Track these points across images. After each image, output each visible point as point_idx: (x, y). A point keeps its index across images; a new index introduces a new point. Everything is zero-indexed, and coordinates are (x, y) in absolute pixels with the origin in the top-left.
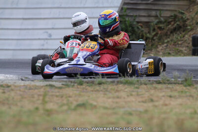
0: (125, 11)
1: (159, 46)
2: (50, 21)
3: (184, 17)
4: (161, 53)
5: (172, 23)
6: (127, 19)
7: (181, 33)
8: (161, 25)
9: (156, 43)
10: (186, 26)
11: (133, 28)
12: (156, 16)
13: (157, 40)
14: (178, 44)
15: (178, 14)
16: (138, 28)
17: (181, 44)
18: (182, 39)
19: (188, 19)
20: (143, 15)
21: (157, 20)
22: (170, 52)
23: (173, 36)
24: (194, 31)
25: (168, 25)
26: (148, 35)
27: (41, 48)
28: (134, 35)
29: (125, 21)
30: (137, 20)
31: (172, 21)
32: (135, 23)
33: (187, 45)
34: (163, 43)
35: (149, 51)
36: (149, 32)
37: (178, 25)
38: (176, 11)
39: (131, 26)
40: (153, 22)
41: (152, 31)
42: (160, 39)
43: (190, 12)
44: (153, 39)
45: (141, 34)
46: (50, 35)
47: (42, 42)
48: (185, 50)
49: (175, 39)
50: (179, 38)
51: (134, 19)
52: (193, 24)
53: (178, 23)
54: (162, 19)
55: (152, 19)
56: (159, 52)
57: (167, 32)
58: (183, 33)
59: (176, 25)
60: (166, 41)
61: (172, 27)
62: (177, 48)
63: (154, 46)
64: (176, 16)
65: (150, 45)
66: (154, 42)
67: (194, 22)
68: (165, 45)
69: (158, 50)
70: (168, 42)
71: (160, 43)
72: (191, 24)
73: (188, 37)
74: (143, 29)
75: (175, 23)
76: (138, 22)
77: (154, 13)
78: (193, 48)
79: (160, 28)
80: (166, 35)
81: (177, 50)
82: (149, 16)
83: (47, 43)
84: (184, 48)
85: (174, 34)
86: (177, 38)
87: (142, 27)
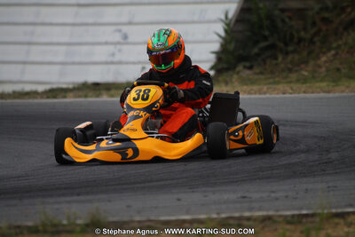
1: (321, 55)
4: (324, 69)
5: (349, 10)
8: (326, 15)
9: (317, 51)
11: (273, 21)
13: (318, 44)
16: (283, 21)
21: (319, 6)
23: (349, 35)
26: (302, 34)
27: (110, 59)
28: (276, 35)
29: (258, 9)
30: (282, 5)
31: (347, 6)
32: (277, 12)
34: (329, 50)
35: (303, 66)
36: (305, 29)
40: (312, 9)
41: (309, 27)
42: (324, 41)
44: (312, 42)
45: (288, 33)
46: (125, 37)
47: (111, 48)
49: (351, 41)
51: (276, 5)
55: (311, 3)
56: (320, 67)
57: (337, 28)
59: (353, 14)
60: (334, 45)
61: (347, 19)
63: (314, 55)
65: (305, 53)
66: (312, 47)
68: (333, 52)
69: (319, 62)
70: (339, 47)
71: (324, 50)
74: (292, 23)
75: (352, 11)
76: (283, 10)
79: (325, 20)
83: (120, 51)
87: (290, 18)
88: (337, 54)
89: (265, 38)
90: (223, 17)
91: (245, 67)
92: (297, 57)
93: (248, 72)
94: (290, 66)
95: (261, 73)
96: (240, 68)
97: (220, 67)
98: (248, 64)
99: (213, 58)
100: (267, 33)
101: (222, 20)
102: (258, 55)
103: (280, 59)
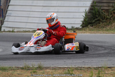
0: (95, 3)
6: (96, 8)
9: (112, 22)
11: (99, 13)
12: (113, 6)
16: (102, 13)
20: (105, 5)
21: (113, 9)
26: (108, 17)
28: (100, 17)
29: (95, 9)
32: (100, 10)
35: (107, 26)
36: (108, 15)
39: (98, 11)
40: (111, 9)
41: (110, 15)
42: (114, 19)
44: (110, 19)
45: (104, 16)
51: (100, 8)
55: (110, 8)
56: (112, 26)
63: (111, 23)
65: (108, 22)
66: (111, 21)
69: (112, 25)
71: (114, 22)
74: (105, 13)
76: (102, 10)
77: (111, 4)
79: (114, 13)
82: (109, 6)
87: (104, 12)
89: (97, 18)
90: (85, 11)
91: (90, 26)
92: (106, 23)
93: (91, 27)
94: (104, 26)
95: (95, 28)
96: (89, 26)
97: (83, 25)
98: (91, 25)
99: (81, 23)
100: (97, 16)
101: (84, 12)
102: (94, 22)
103: (101, 24)
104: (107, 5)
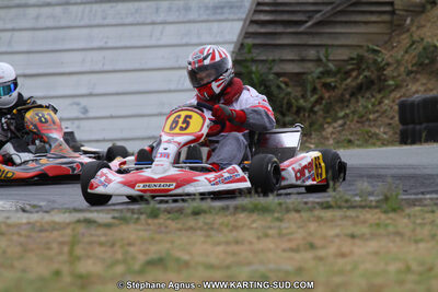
0: (250, 52)
1: (326, 126)
2: (85, 78)
3: (379, 60)
4: (331, 142)
5: (354, 74)
6: (254, 68)
7: (373, 96)
8: (329, 80)
9: (321, 120)
10: (385, 80)
11: (266, 87)
12: (318, 61)
13: (321, 113)
14: (368, 120)
15: (366, 54)
16: (279, 87)
17: (375, 120)
18: (377, 108)
19: (388, 64)
20: (290, 57)
21: (321, 69)
22: (352, 138)
23: (358, 102)
24: (403, 90)
25: (345, 79)
26: (302, 102)
29: (250, 73)
30: (276, 69)
31: (353, 70)
32: (271, 77)
33: (387, 121)
34: (335, 120)
36: (303, 96)
37: (366, 77)
38: (361, 47)
39: (264, 83)
40: (312, 72)
41: (309, 94)
42: (327, 111)
43: (393, 47)
44: (312, 111)
45: (285, 101)
46: (86, 111)
47: (67, 124)
48: (385, 133)
49: (361, 109)
50: (370, 106)
51: (271, 69)
52: (399, 75)
53: (366, 73)
54: (331, 66)
55: (310, 66)
56: (327, 139)
57: (342, 95)
58: (379, 96)
59: (361, 77)
60: (341, 114)
61: (354, 84)
62: (367, 128)
63: (316, 127)
64: (361, 59)
65: (307, 124)
66: (314, 117)
67: (402, 69)
68: (340, 122)
69: (324, 133)
70: (346, 116)
71: (329, 120)
72: (395, 74)
73: (390, 104)
74: (289, 90)
75: (359, 74)
76: (278, 75)
77: (312, 53)
78: (401, 127)
79: (327, 86)
80: (341, 100)
81: (367, 133)
82: (303, 60)
83: (79, 127)
84: (382, 130)
85: (360, 97)
86: (366, 107)
87: (287, 85)
88: (345, 123)
104: (297, 58)
